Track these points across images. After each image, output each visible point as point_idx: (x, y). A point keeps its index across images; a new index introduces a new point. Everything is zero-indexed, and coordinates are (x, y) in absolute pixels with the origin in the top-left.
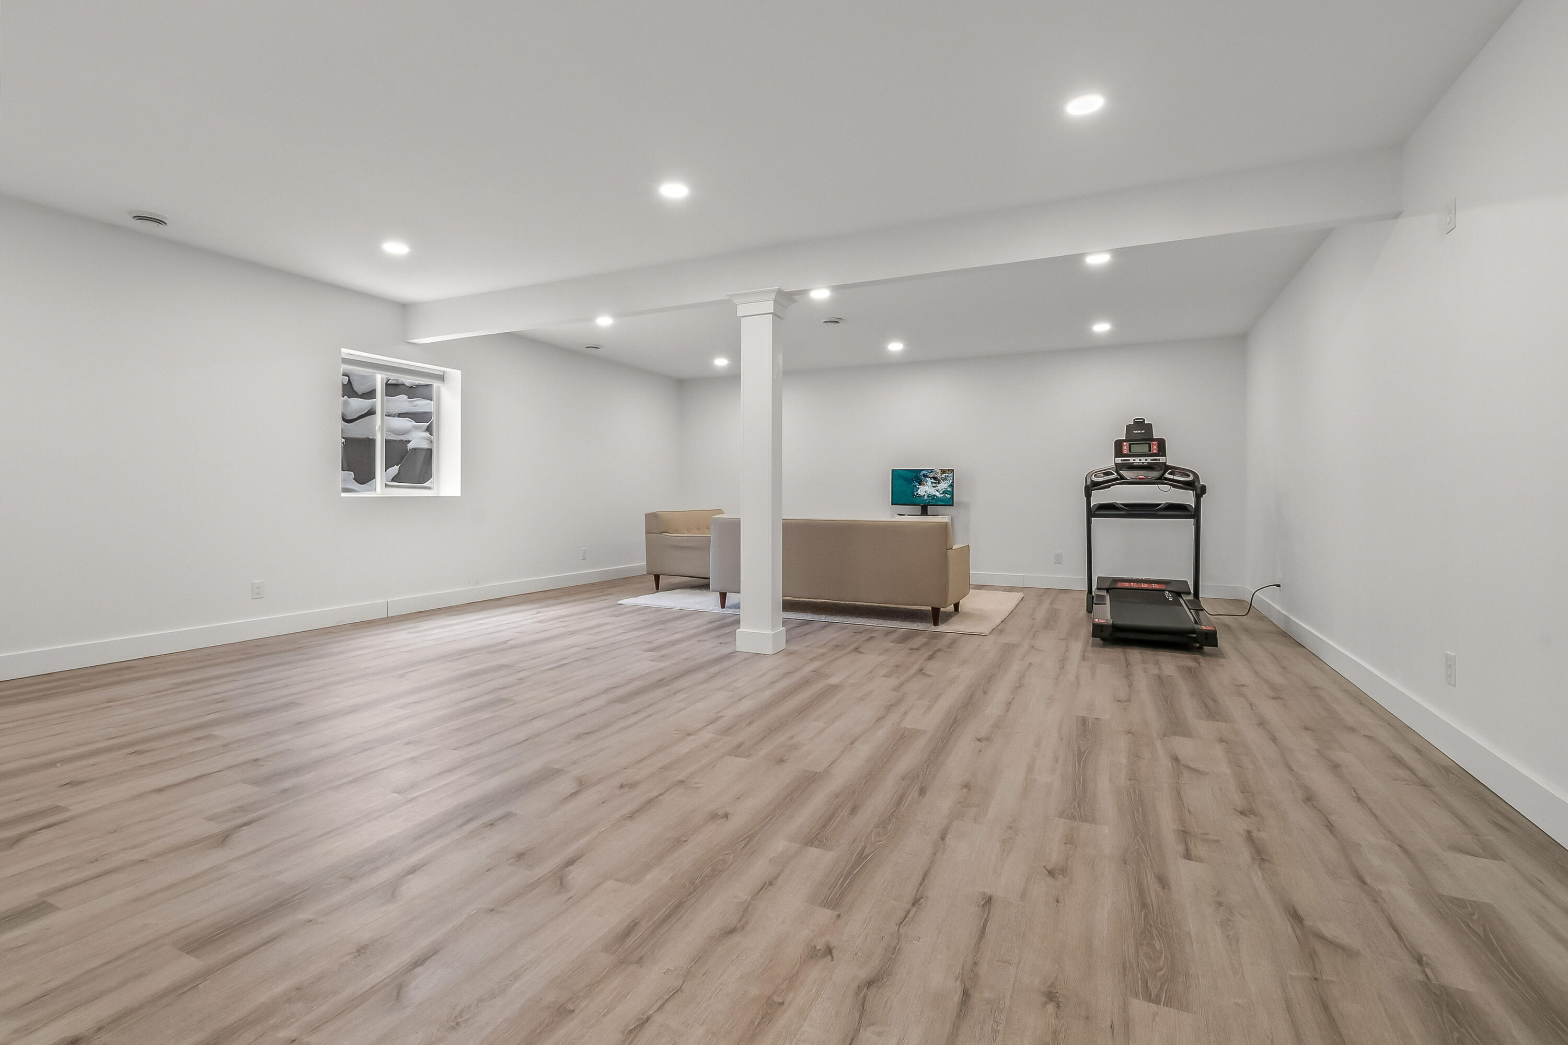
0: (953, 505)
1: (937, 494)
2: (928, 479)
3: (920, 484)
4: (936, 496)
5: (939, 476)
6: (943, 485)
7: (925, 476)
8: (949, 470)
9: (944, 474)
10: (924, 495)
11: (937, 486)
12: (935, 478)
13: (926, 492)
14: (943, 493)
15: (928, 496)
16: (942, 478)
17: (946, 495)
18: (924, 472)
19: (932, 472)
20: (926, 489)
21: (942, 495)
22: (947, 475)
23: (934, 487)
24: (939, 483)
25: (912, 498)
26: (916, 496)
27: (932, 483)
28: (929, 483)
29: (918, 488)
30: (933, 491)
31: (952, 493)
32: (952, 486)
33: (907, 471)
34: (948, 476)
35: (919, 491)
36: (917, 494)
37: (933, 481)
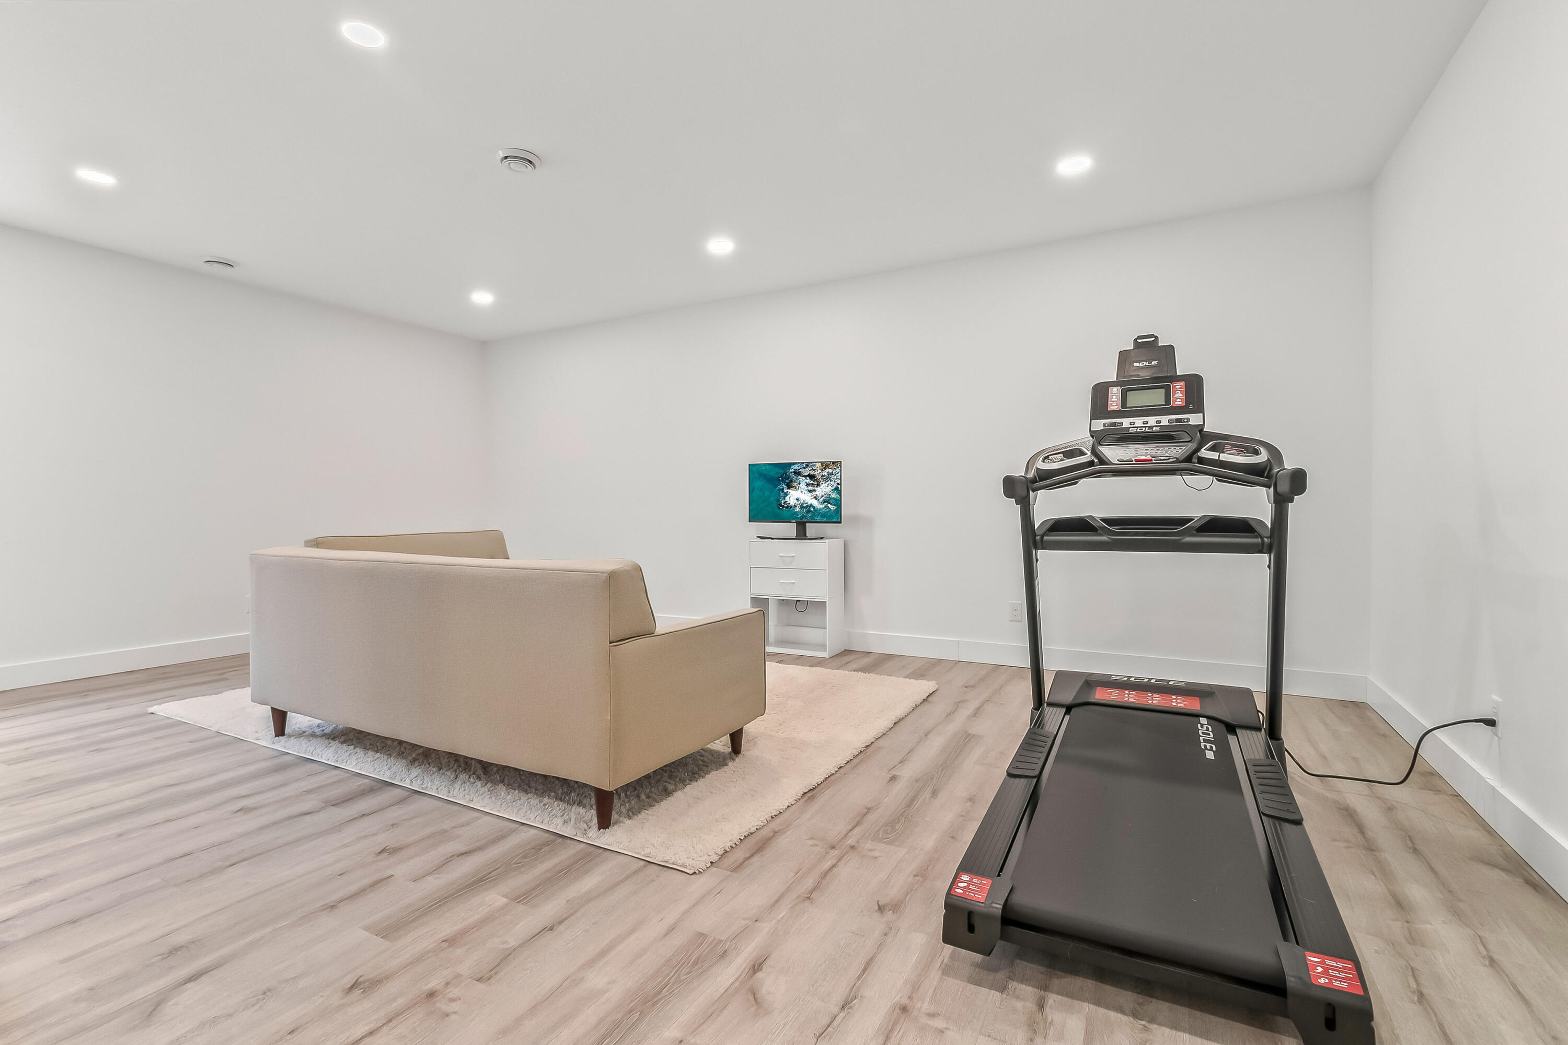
0: (840, 522)
1: (815, 502)
2: (801, 479)
3: (789, 487)
4: (814, 507)
5: (818, 473)
6: (824, 489)
7: (797, 473)
8: (833, 463)
9: (827, 470)
10: (795, 506)
11: (815, 490)
12: (812, 477)
13: (797, 499)
14: (824, 502)
15: (802, 507)
16: (823, 476)
17: (829, 505)
18: (796, 467)
19: (807, 466)
20: (798, 496)
21: (822, 506)
22: (830, 471)
23: (810, 491)
24: (818, 485)
25: (777, 510)
26: (783, 506)
27: (808, 485)
28: (803, 486)
29: (786, 494)
30: (807, 498)
31: (838, 504)
32: (838, 490)
33: (770, 466)
34: (832, 474)
35: (787, 499)
36: (784, 503)
37: (808, 481)
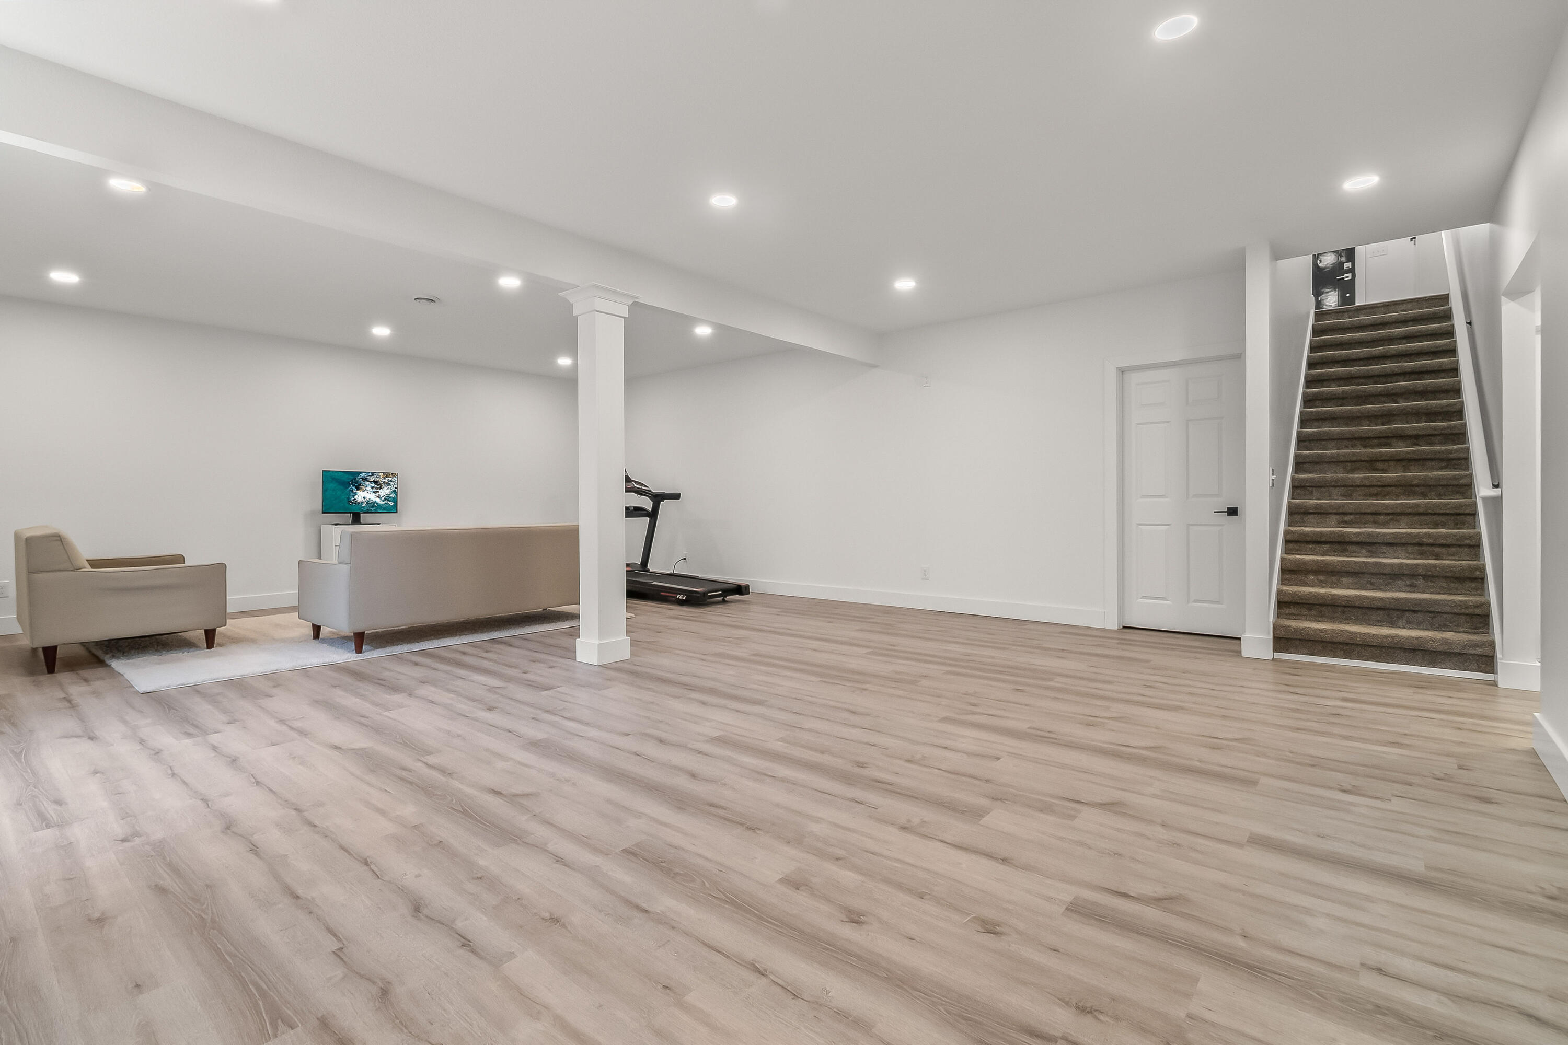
0: (397, 512)
1: (378, 500)
2: (367, 483)
3: (358, 489)
4: (377, 503)
5: (381, 480)
6: (385, 491)
7: (364, 479)
8: (392, 474)
9: (387, 478)
10: (362, 502)
11: (378, 492)
12: (376, 482)
13: (364, 498)
14: (385, 499)
15: (367, 503)
16: (384, 482)
17: (389, 502)
18: (363, 475)
19: (373, 475)
20: (364, 495)
21: (383, 503)
22: (390, 479)
23: (374, 492)
24: (381, 488)
25: (347, 505)
26: (352, 503)
27: (373, 488)
28: (369, 488)
29: (355, 494)
30: (372, 497)
31: (395, 501)
32: (395, 492)
33: (342, 473)
34: (391, 481)
35: (356, 497)
36: (354, 500)
37: (373, 485)
